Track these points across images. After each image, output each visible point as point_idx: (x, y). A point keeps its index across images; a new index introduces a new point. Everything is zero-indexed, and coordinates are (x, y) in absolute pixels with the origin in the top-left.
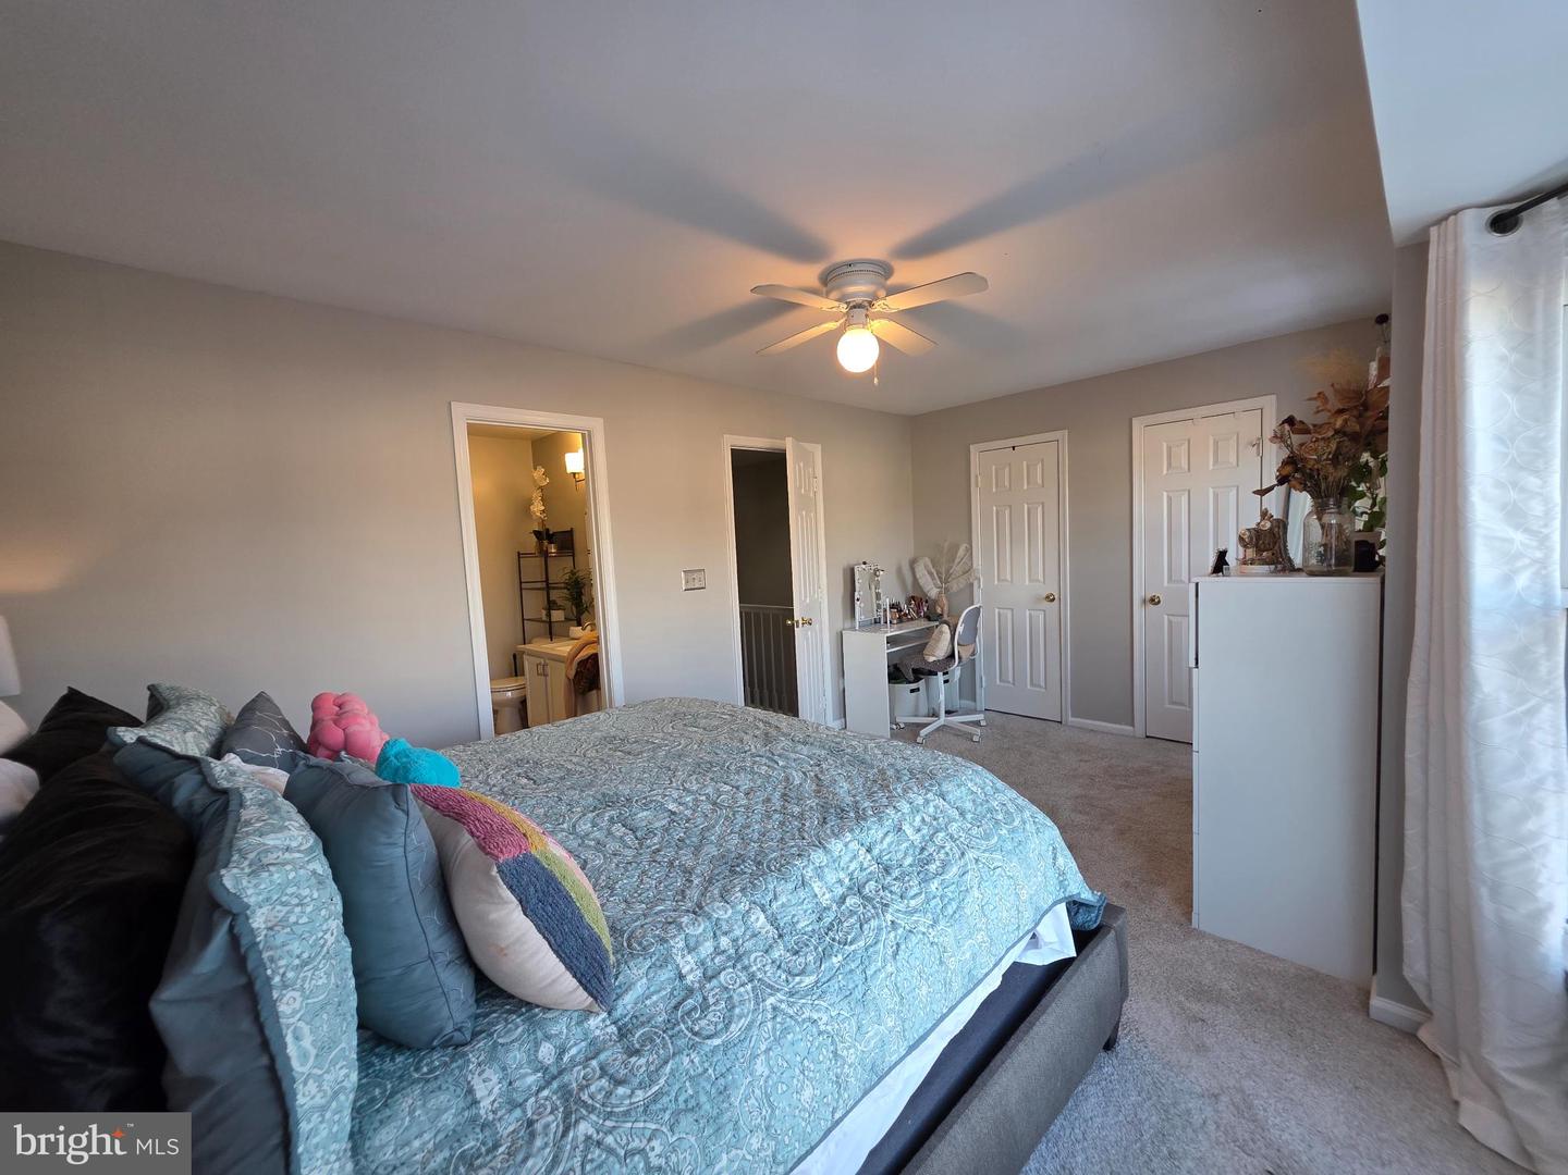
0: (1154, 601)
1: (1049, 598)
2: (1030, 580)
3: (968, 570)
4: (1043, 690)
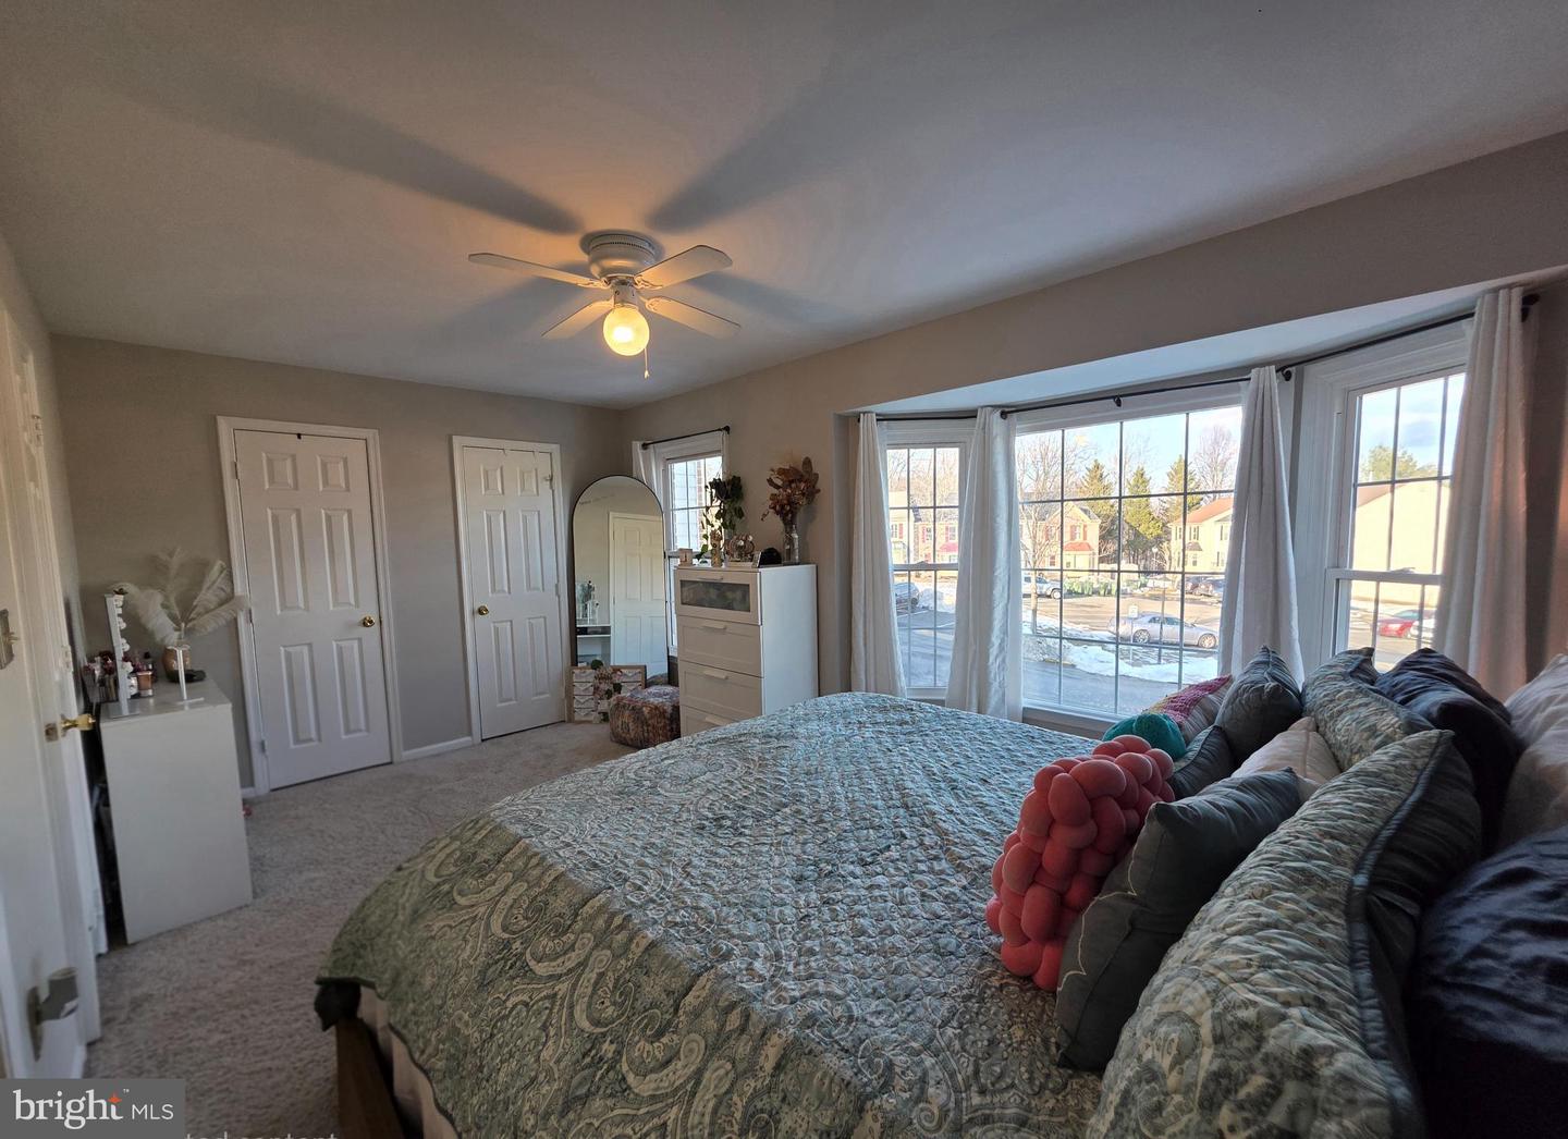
0: (481, 611)
1: (366, 623)
2: (336, 603)
3: (229, 598)
4: (365, 734)
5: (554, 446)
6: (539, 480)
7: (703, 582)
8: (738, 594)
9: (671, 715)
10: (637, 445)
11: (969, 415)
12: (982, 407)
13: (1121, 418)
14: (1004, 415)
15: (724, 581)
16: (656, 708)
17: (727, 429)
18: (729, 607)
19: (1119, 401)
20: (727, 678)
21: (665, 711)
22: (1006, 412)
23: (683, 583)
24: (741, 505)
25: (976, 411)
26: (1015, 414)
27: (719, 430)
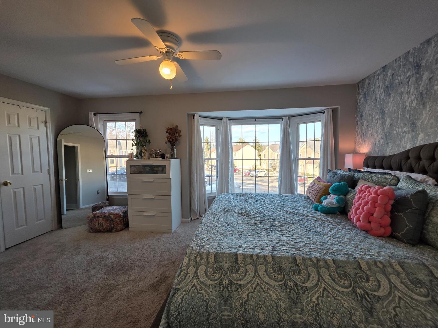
5: (47, 109)
6: (39, 123)
7: (142, 165)
8: (160, 169)
9: (123, 216)
10: (91, 114)
11: (221, 119)
12: (224, 117)
13: (255, 124)
14: (229, 120)
15: (153, 164)
16: (117, 214)
17: (141, 113)
18: (156, 173)
19: (256, 120)
20: (154, 198)
21: (121, 215)
22: (230, 119)
23: (131, 166)
24: (148, 139)
25: (222, 118)
26: (232, 120)
27: (138, 112)
